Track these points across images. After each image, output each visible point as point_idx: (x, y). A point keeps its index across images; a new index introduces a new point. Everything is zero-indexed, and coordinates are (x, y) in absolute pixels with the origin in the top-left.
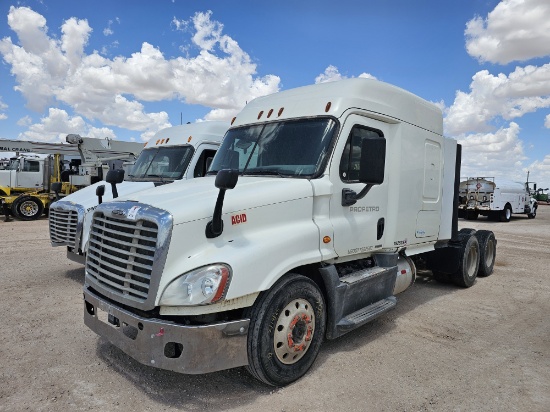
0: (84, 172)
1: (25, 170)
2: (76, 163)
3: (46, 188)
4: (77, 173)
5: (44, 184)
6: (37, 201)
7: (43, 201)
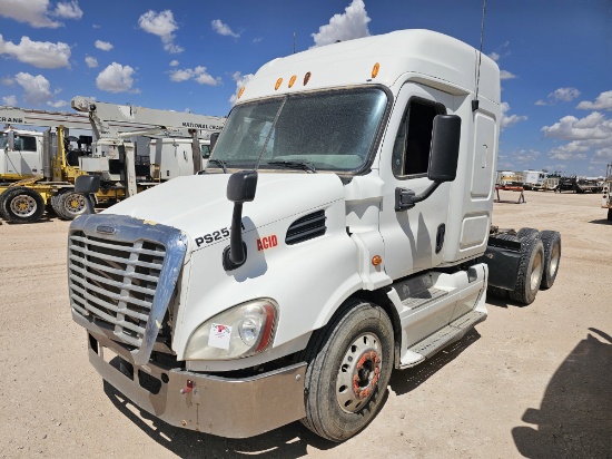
0: (99, 153)
1: (17, 148)
2: (86, 140)
3: (48, 175)
4: (88, 154)
5: (44, 170)
6: (34, 195)
7: (43, 195)
